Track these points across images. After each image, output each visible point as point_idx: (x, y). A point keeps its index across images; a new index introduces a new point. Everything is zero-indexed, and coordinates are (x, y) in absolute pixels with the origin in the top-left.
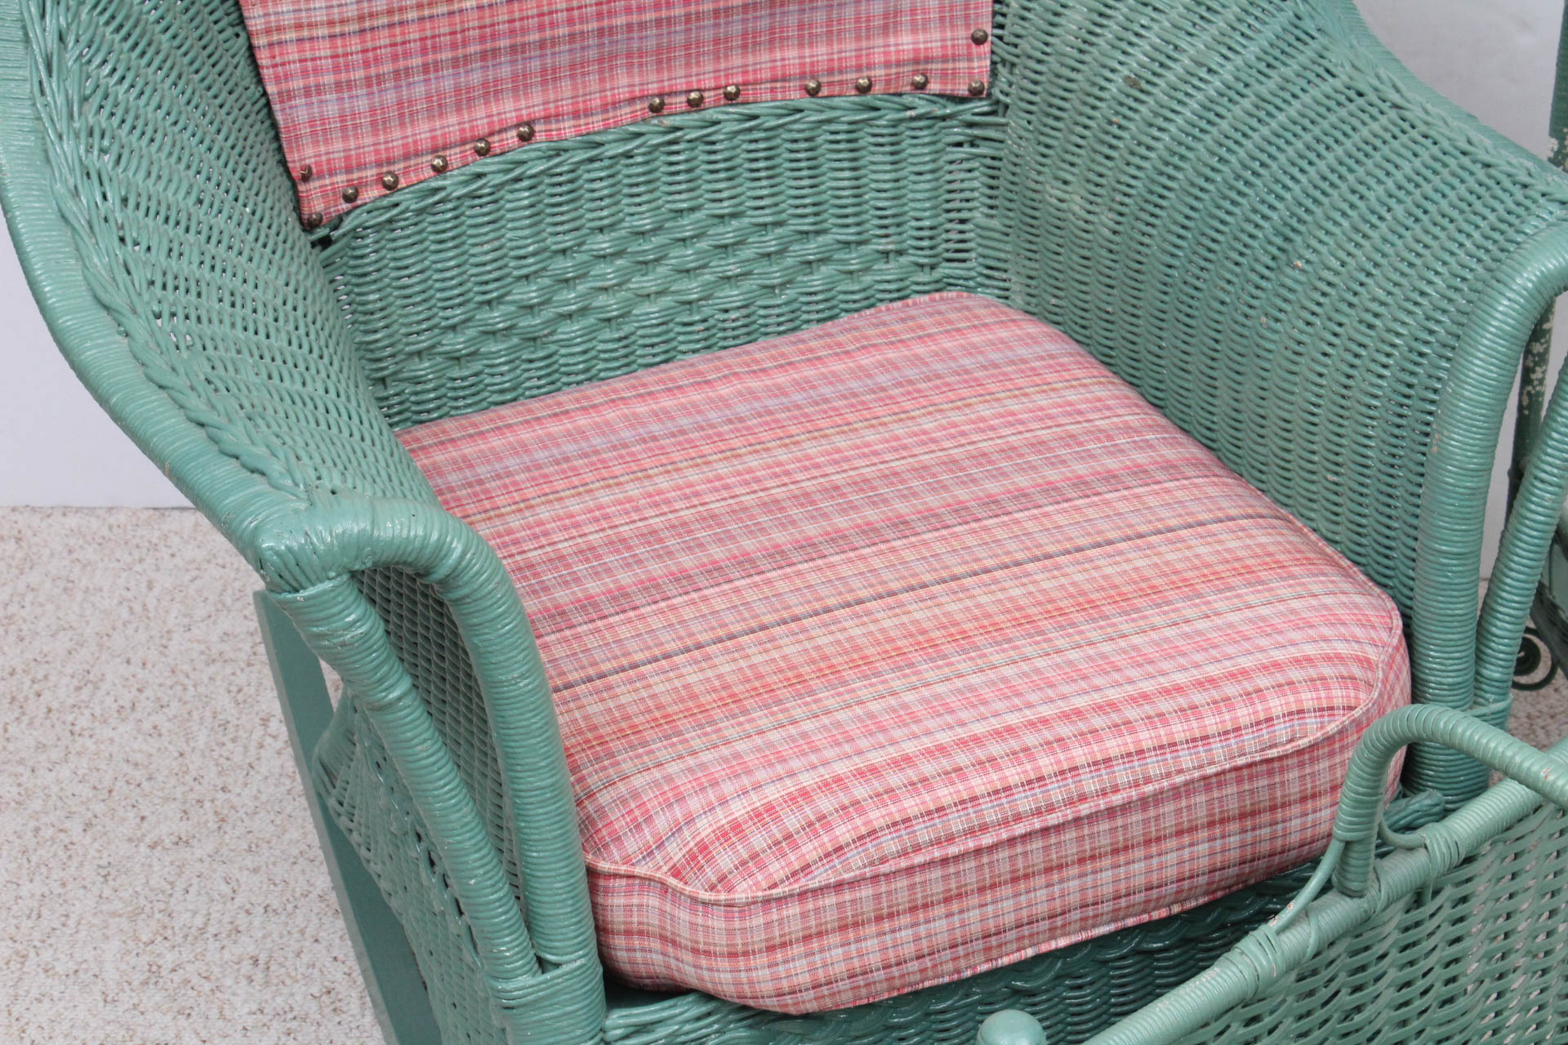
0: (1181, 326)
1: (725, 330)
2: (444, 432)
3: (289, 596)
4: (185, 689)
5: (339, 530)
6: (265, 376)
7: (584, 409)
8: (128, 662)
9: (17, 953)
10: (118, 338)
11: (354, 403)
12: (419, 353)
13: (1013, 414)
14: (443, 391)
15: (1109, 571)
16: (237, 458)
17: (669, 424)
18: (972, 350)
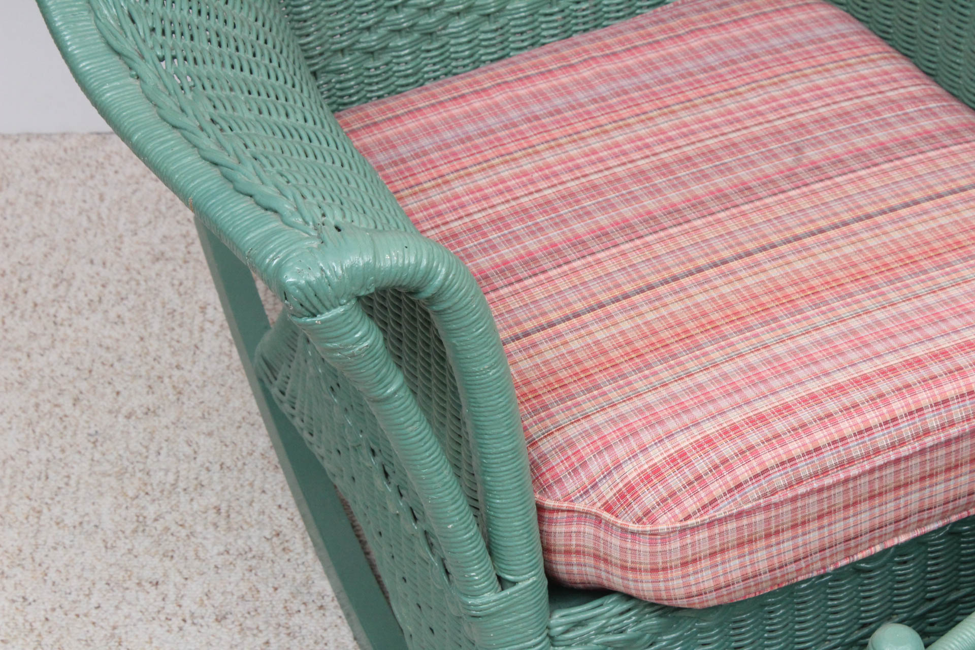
0: (955, 14)
1: (576, 17)
2: (368, 116)
3: (309, 320)
4: (138, 284)
5: (347, 263)
6: (257, 112)
7: (476, 92)
8: (92, 262)
9: (34, 509)
10: (131, 80)
11: (328, 129)
12: (342, 51)
13: (819, 88)
14: (361, 78)
15: (920, 228)
16: (251, 196)
17: (547, 104)
18: (779, 31)
